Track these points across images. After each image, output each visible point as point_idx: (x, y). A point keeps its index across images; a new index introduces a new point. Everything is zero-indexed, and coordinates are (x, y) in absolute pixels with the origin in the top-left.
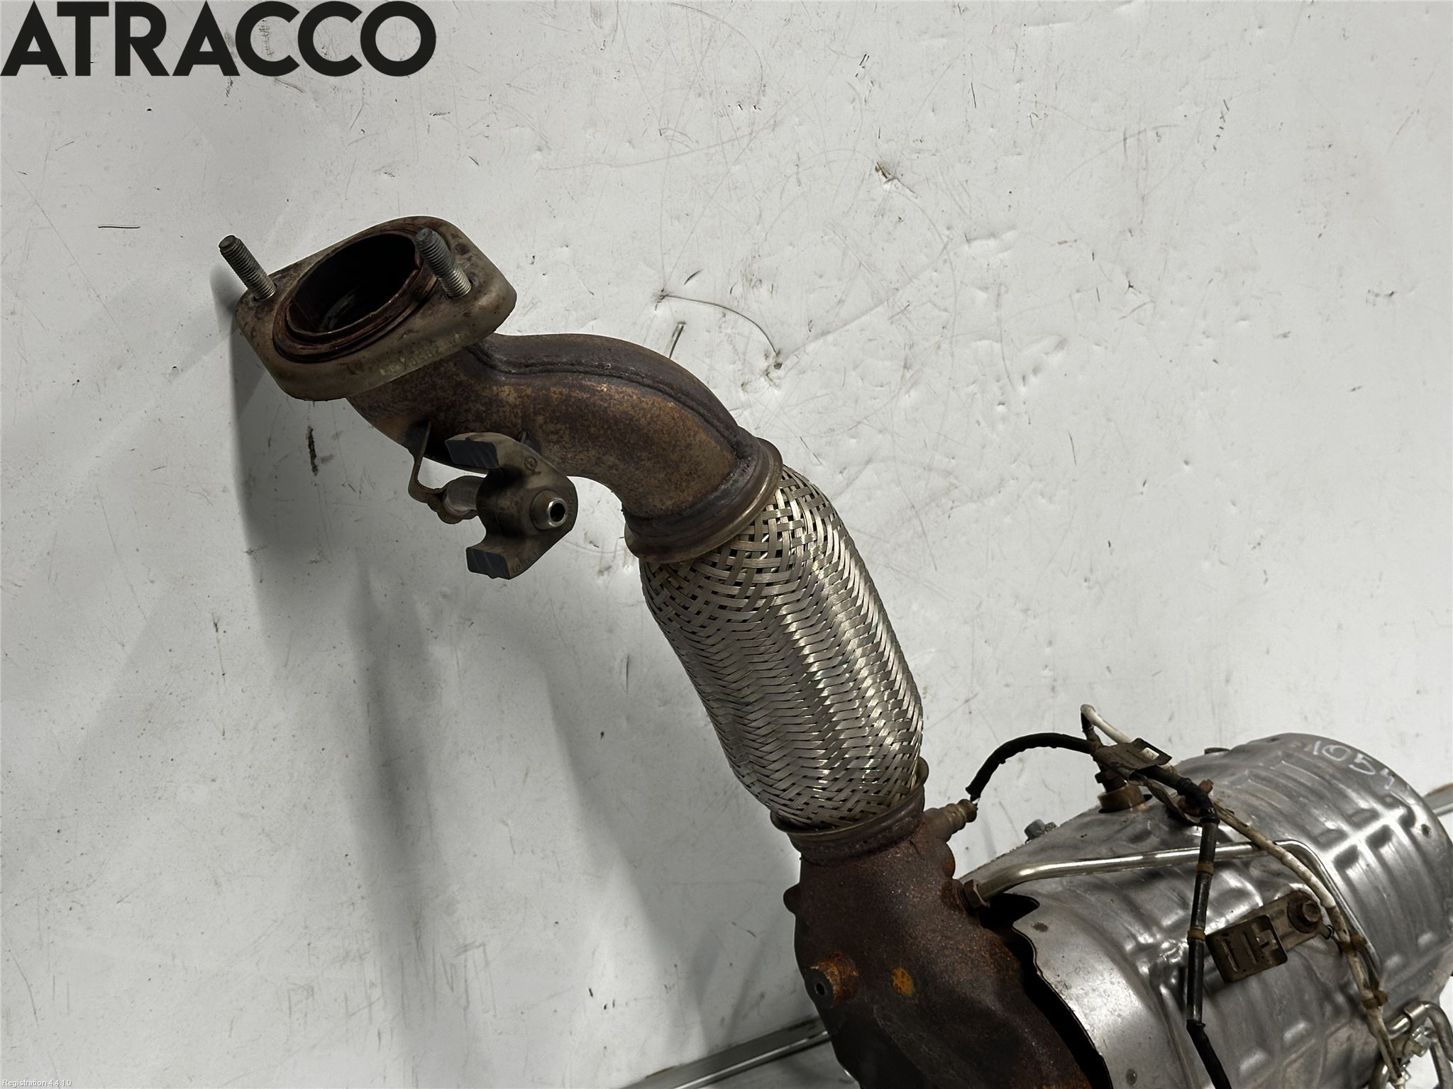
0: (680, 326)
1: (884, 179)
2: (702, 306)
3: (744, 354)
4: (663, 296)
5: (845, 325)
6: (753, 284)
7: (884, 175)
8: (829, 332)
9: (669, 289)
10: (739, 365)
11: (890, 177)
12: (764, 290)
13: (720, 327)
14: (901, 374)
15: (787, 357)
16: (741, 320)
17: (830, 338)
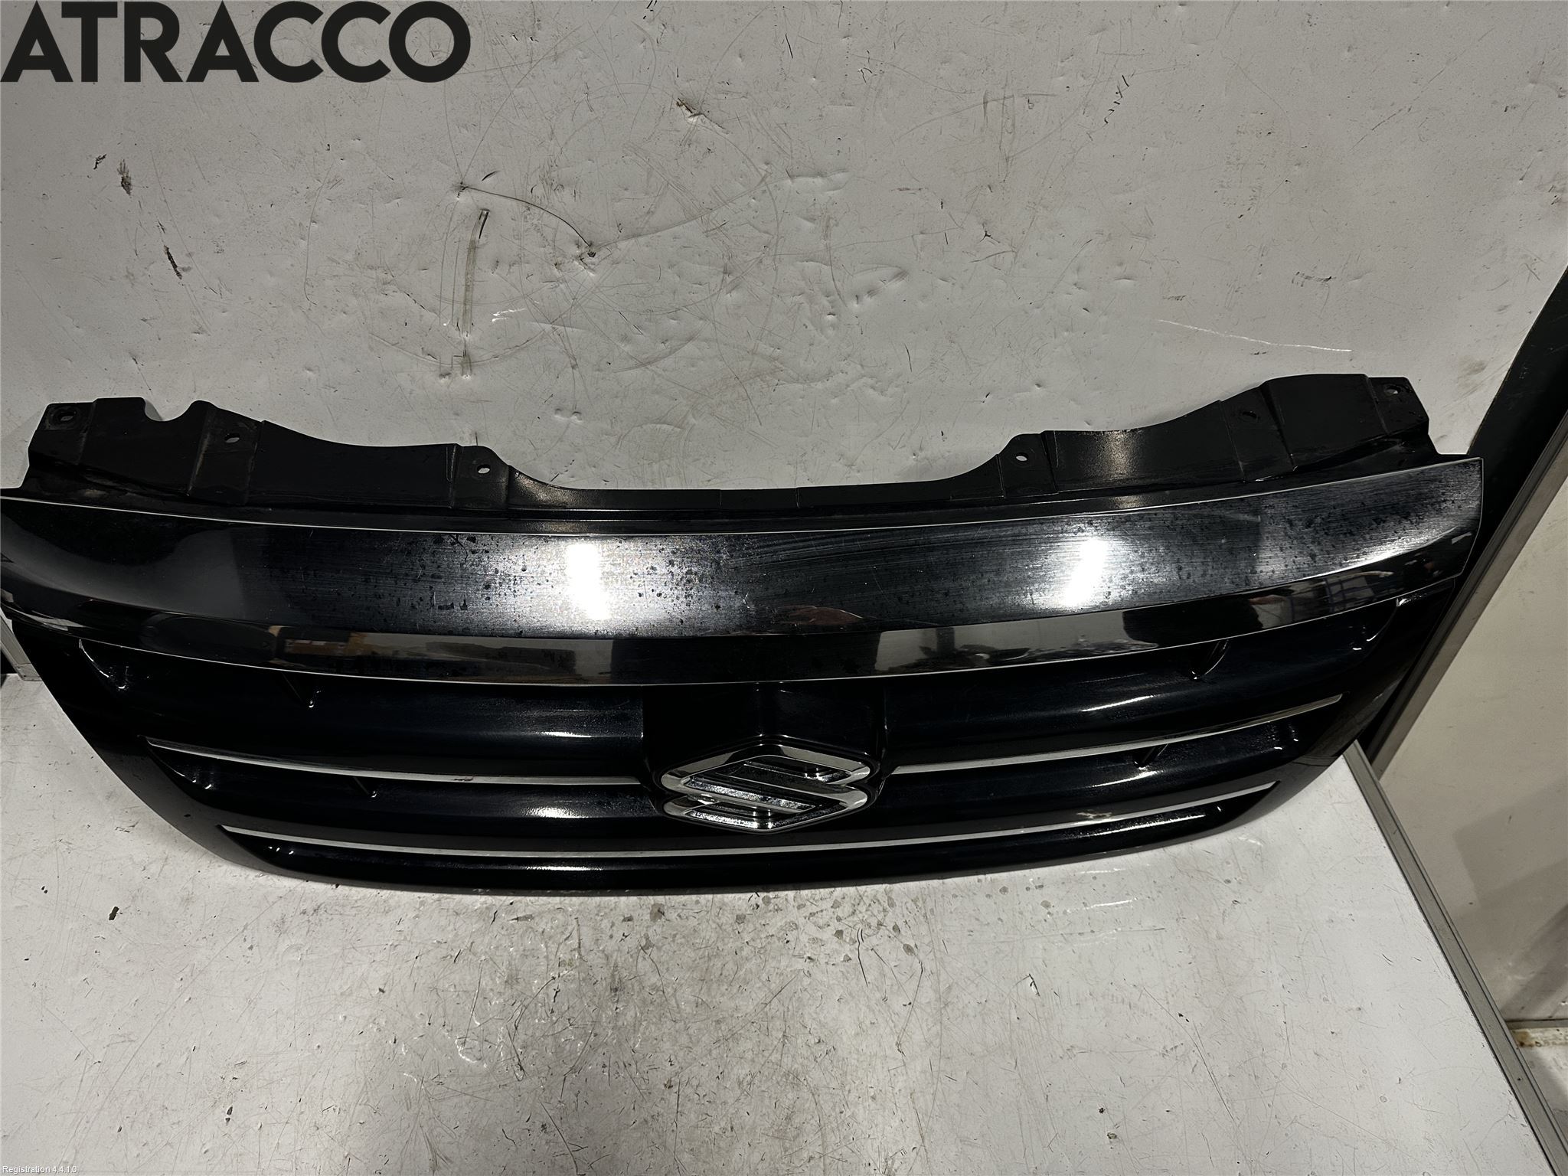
0: (485, 212)
1: (689, 114)
2: (503, 200)
3: (554, 241)
4: (463, 187)
5: (657, 232)
6: (554, 188)
7: (688, 109)
8: (640, 235)
9: (467, 182)
10: (549, 249)
11: (696, 112)
12: (567, 194)
13: (526, 217)
14: (721, 278)
15: (600, 249)
16: (546, 215)
17: (641, 240)
